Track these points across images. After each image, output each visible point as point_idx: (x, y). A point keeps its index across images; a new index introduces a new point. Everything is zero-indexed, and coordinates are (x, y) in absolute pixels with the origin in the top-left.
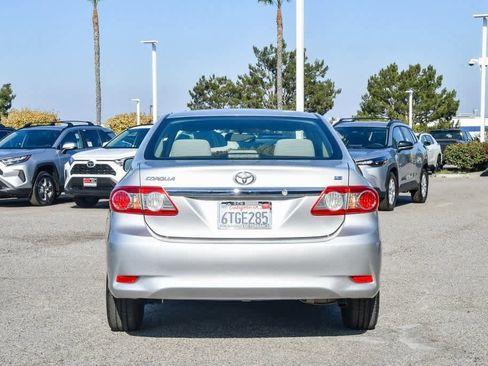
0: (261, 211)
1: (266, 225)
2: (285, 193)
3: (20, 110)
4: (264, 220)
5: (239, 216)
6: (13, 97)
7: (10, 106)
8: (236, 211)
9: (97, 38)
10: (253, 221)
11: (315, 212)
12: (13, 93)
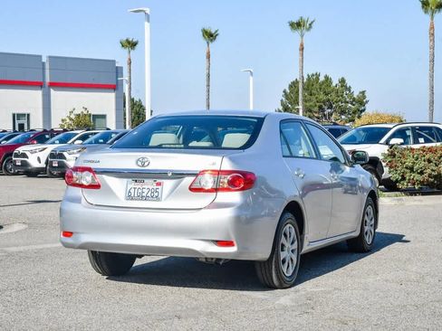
0: (155, 187)
1: (158, 199)
2: (170, 175)
3: (371, 113)
4: (156, 194)
5: (140, 191)
6: (367, 102)
7: (364, 110)
8: (138, 187)
9: (432, 48)
10: (149, 195)
11: (192, 189)
12: (367, 99)
